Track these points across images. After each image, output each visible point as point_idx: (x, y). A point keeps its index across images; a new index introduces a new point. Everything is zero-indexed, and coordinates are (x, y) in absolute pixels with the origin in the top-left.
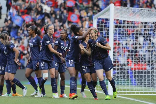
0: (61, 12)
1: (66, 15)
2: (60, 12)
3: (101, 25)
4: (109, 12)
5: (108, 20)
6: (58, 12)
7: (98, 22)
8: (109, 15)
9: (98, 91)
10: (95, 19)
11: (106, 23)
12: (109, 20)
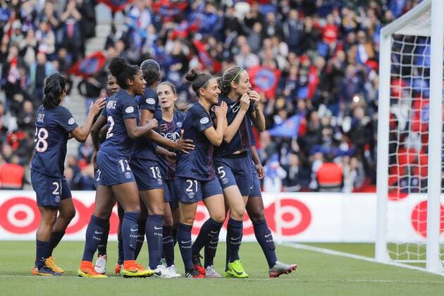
0: (280, 17)
1: (297, 27)
2: (276, 15)
3: (404, 56)
4: (430, 15)
5: (427, 40)
6: (271, 16)
7: (396, 47)
8: (429, 25)
9: (395, 261)
10: (386, 37)
11: (419, 50)
12: (429, 42)
